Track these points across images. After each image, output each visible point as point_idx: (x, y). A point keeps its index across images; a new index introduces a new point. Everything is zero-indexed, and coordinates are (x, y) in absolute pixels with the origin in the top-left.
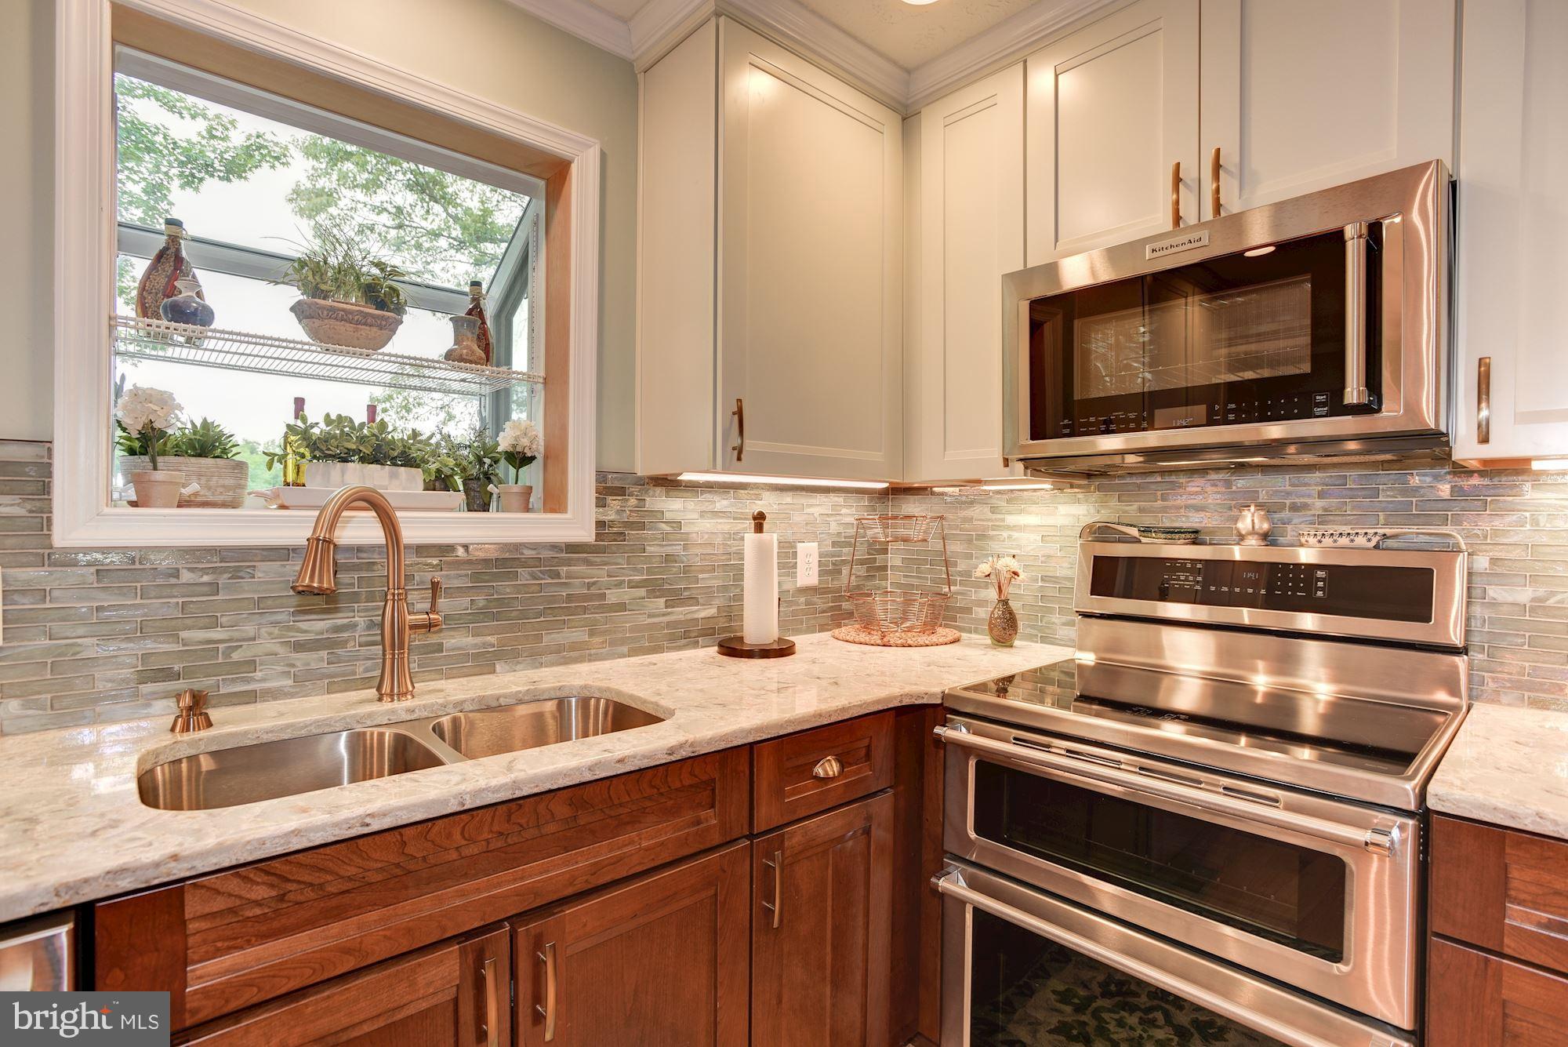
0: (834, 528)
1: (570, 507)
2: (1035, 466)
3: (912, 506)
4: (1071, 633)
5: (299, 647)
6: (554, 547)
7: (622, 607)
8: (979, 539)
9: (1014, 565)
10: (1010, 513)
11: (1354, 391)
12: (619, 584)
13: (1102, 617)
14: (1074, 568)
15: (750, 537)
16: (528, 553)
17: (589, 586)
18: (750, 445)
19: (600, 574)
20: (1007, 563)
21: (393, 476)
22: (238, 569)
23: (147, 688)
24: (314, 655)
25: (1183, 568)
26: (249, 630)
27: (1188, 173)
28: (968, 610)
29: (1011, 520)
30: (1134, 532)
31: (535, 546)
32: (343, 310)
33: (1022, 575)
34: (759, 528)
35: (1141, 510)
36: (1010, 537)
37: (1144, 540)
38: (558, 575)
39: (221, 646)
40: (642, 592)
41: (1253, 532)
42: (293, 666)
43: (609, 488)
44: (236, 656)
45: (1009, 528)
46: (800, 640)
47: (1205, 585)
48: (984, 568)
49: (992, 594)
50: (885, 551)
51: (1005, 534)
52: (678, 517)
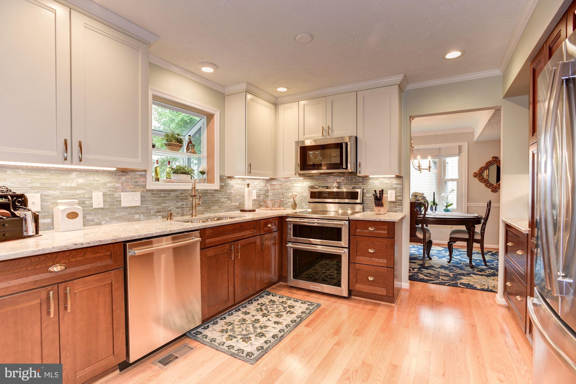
0: (259, 187)
1: (215, 183)
2: (300, 175)
3: (274, 183)
4: (307, 206)
5: (177, 208)
6: (213, 190)
7: (223, 202)
8: (289, 189)
9: (296, 194)
10: (295, 184)
11: (344, 166)
12: (223, 198)
13: (312, 202)
14: (307, 194)
15: (246, 189)
16: (209, 191)
17: (218, 198)
18: (252, 171)
19: (220, 196)
20: (295, 193)
21: (187, 176)
22: (169, 193)
23: (158, 214)
24: (179, 209)
25: (325, 193)
26: (170, 204)
27: (325, 128)
28: (287, 204)
29: (295, 185)
30: (317, 187)
31: (210, 190)
32: (175, 144)
33: (298, 196)
34: (248, 187)
35: (319, 183)
36: (295, 188)
37: (319, 188)
38: (214, 196)
39: (167, 207)
40: (227, 199)
41: (336, 187)
42: (176, 211)
43: (222, 179)
44: (169, 209)
45: (295, 187)
46: (256, 210)
47: (329, 196)
48: (290, 194)
49: (292, 200)
50: (268, 192)
51: (294, 188)
52: (232, 185)
